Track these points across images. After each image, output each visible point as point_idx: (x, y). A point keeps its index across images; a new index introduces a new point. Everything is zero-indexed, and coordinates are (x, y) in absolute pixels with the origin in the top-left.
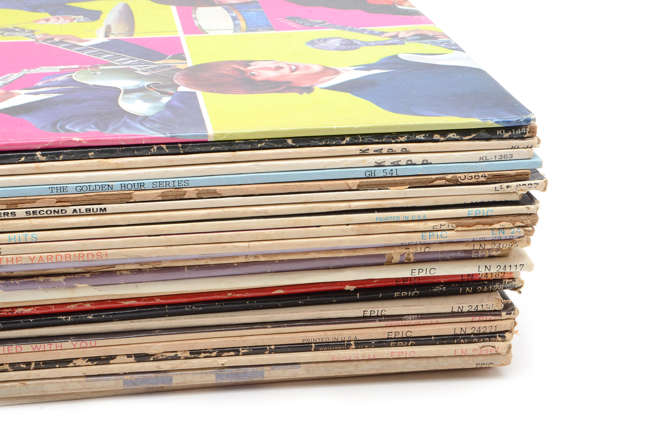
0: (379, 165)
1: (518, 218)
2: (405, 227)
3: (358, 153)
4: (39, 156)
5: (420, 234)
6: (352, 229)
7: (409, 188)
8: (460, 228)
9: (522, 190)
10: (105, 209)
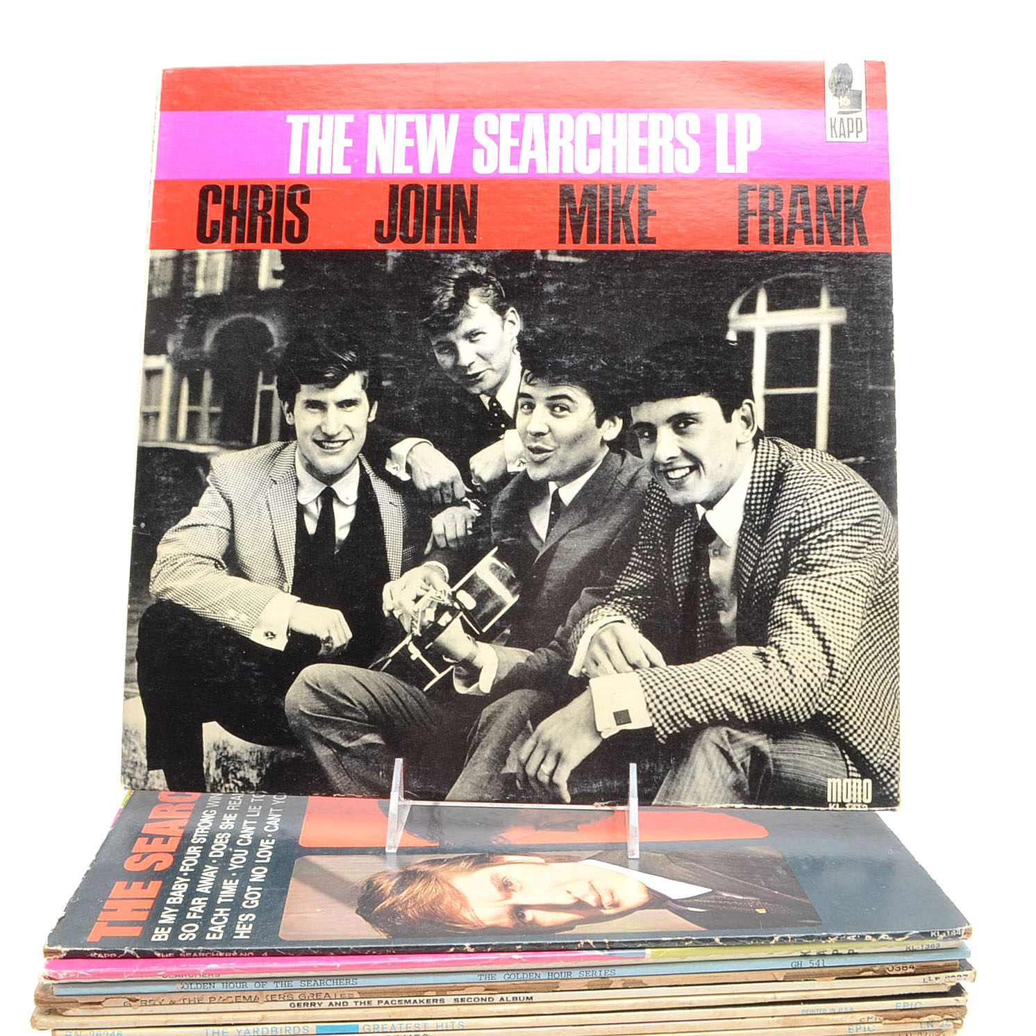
0: (805, 956)
1: (947, 1010)
2: (833, 1020)
4: (468, 948)
5: (847, 1027)
6: (778, 1021)
7: (836, 979)
8: (887, 1021)
9: (950, 982)
10: (531, 998)
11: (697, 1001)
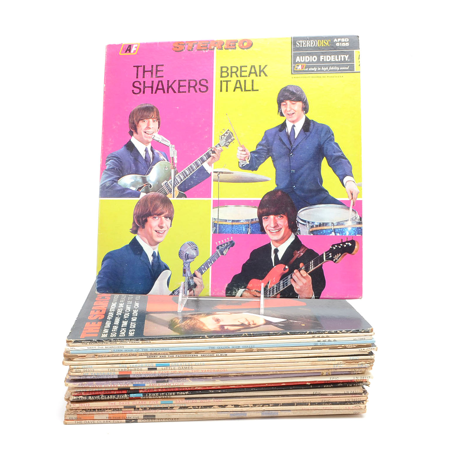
0: (319, 341)
1: (367, 360)
2: (328, 363)
3: (312, 337)
4: (206, 337)
5: (333, 365)
6: (310, 363)
7: (329, 349)
8: (347, 364)
9: (369, 351)
10: (227, 355)
11: (282, 356)
